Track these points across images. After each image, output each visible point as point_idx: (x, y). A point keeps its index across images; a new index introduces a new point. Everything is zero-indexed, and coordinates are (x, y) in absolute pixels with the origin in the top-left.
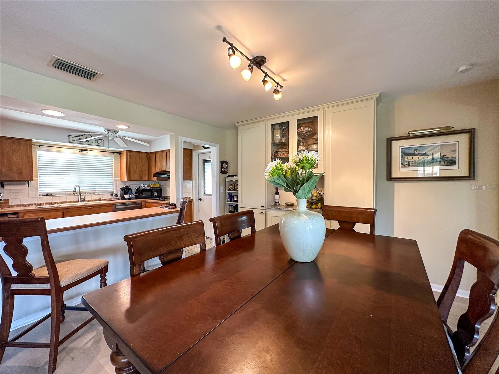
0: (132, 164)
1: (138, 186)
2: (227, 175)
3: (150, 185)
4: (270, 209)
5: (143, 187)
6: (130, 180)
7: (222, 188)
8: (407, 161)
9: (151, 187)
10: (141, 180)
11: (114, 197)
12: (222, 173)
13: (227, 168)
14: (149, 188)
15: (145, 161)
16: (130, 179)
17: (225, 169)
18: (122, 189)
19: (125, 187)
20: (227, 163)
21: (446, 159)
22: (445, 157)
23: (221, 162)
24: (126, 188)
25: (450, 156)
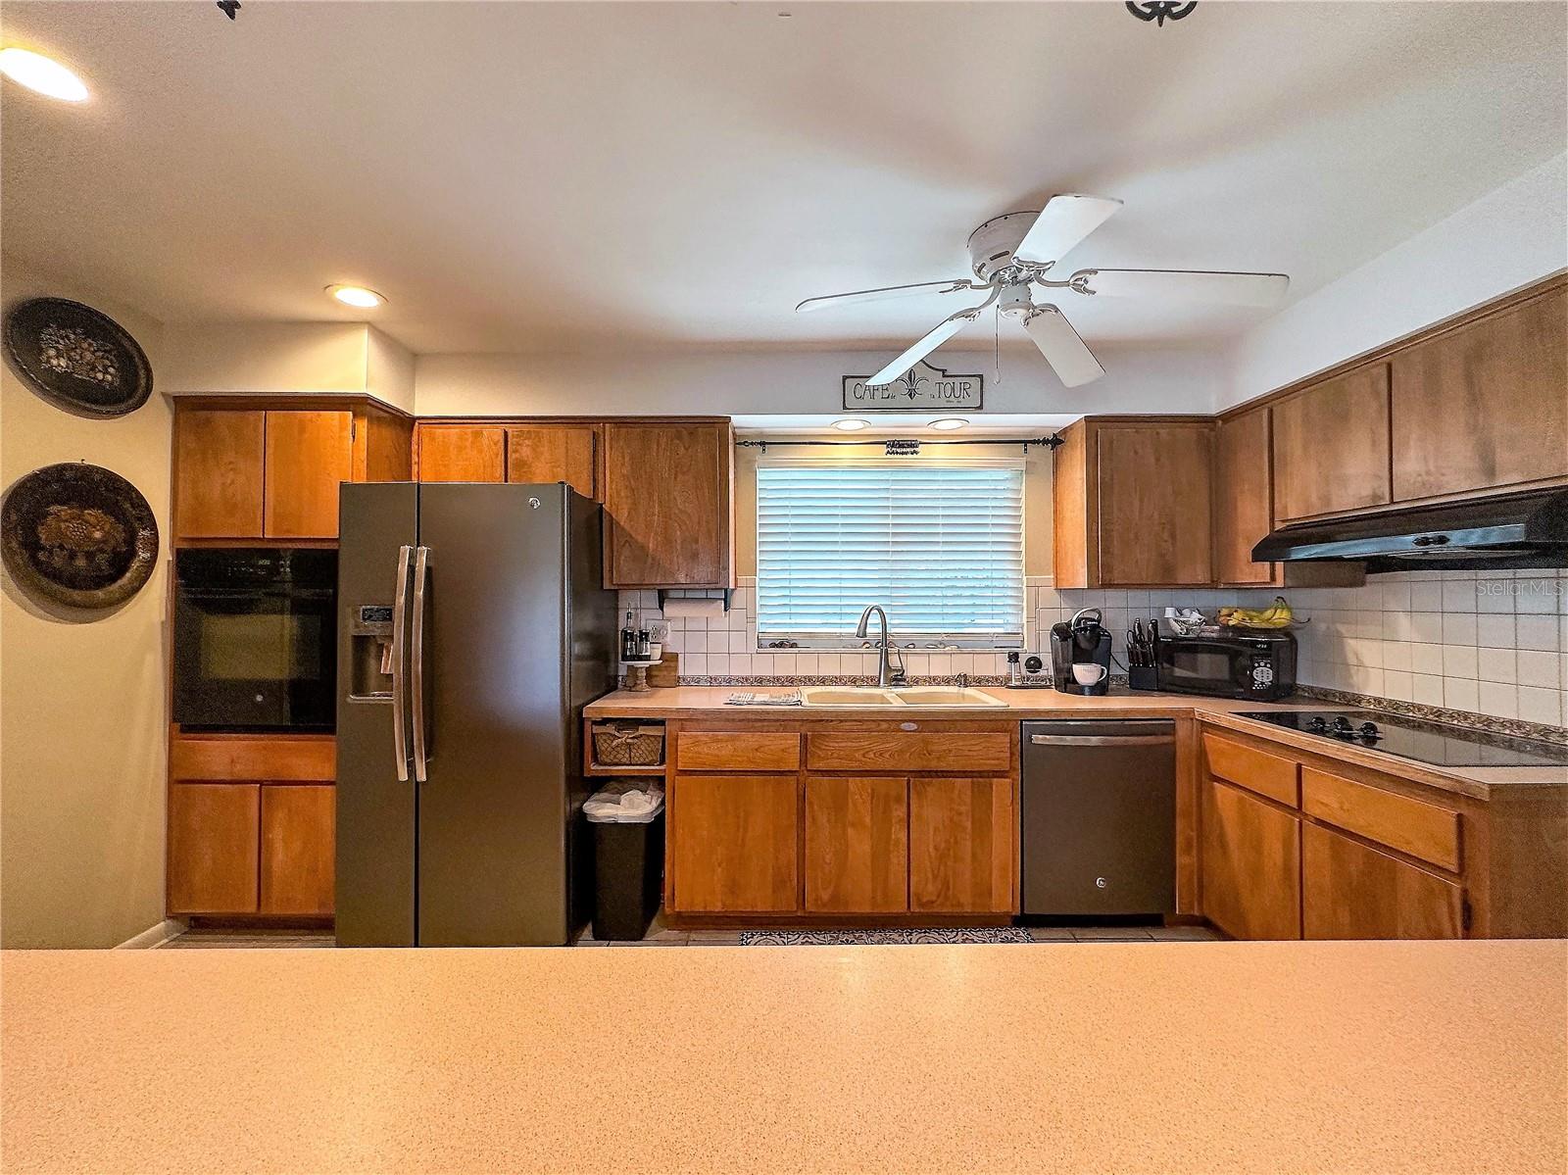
0: (1117, 490)
1: (1146, 616)
3: (1225, 612)
5: (1177, 627)
6: (1107, 585)
9: (1226, 628)
10: (1166, 580)
11: (1024, 672)
14: (1212, 632)
15: (1191, 471)
16: (1103, 578)
18: (1062, 631)
19: (1079, 621)
24: (1085, 629)
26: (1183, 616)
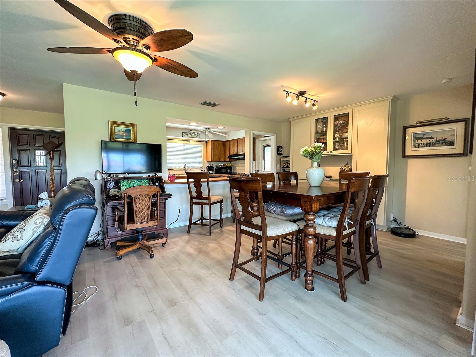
0: (214, 149)
1: (217, 165)
2: (282, 156)
3: (225, 164)
5: (220, 166)
6: (213, 161)
7: (278, 166)
8: (417, 144)
9: (225, 166)
10: (220, 161)
12: (279, 155)
13: (282, 151)
14: (224, 166)
15: (222, 147)
17: (280, 151)
20: (282, 147)
21: (447, 141)
22: (446, 139)
23: (277, 147)
25: (450, 139)
26: (221, 165)
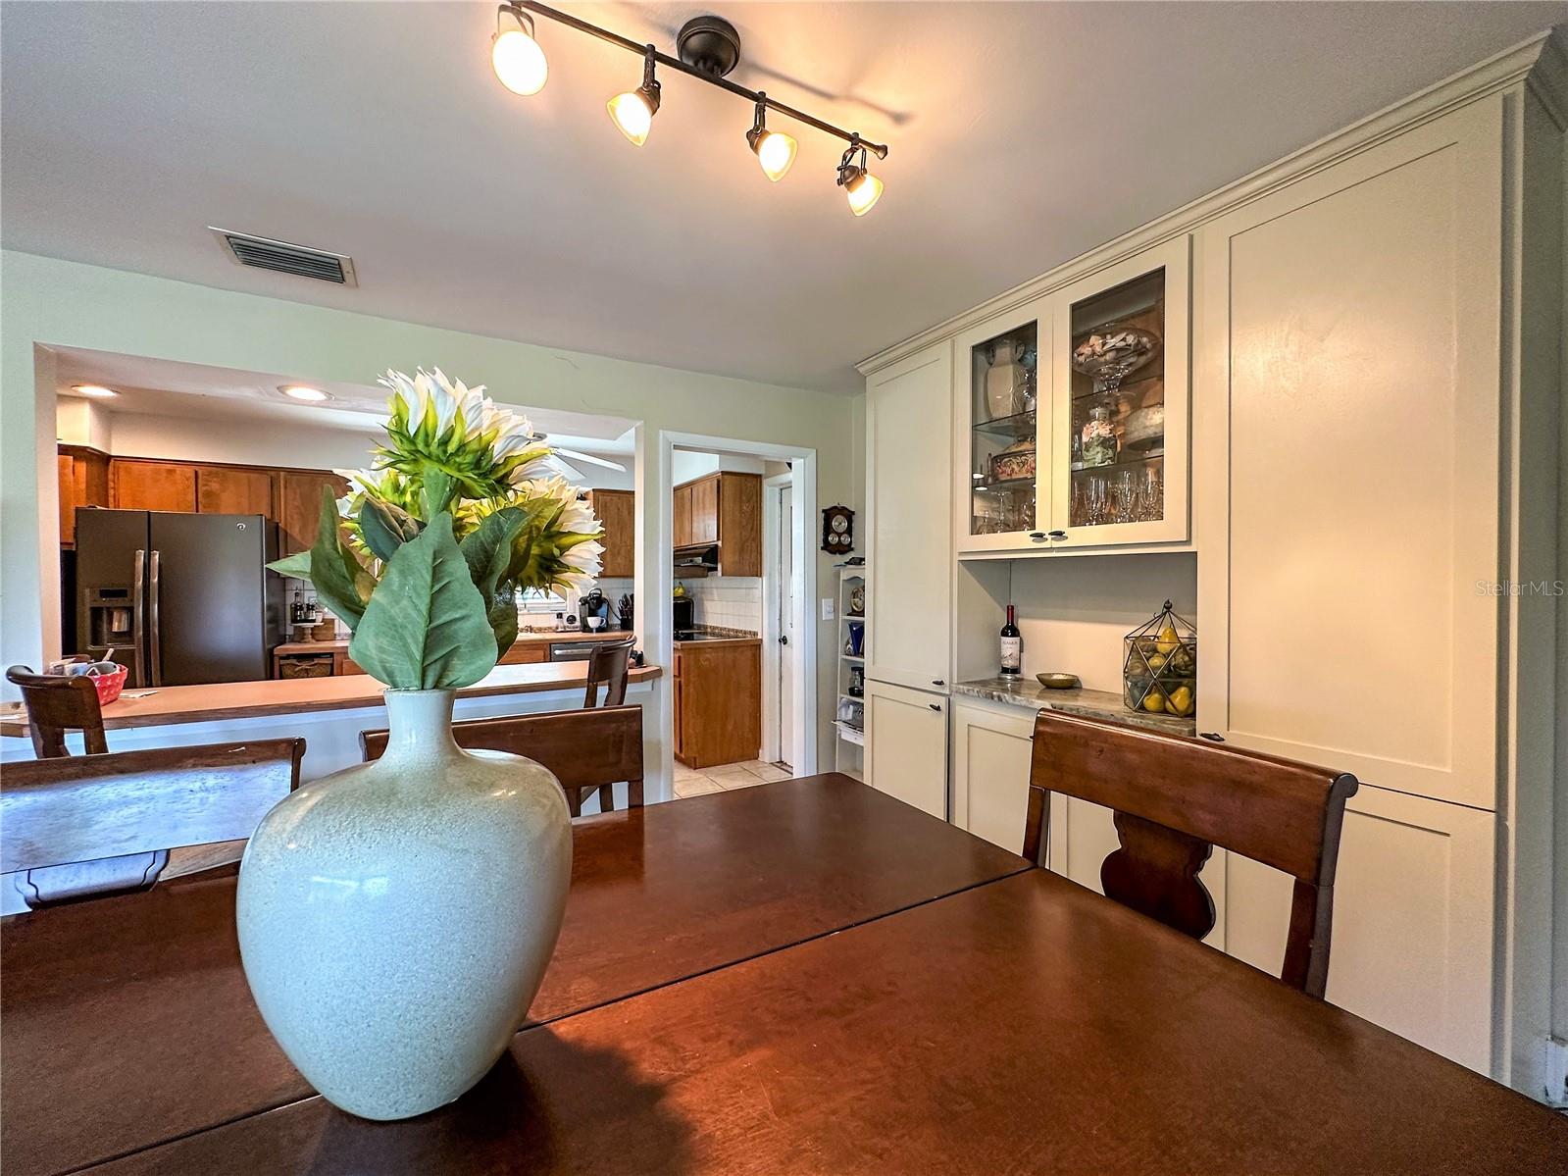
0: (609, 527)
1: (628, 593)
2: (845, 557)
4: (964, 693)
7: (827, 604)
11: (566, 624)
12: (831, 552)
13: (849, 531)
16: (605, 573)
17: (840, 535)
18: (584, 601)
19: (592, 594)
20: (849, 515)
23: (824, 511)
24: (594, 598)
